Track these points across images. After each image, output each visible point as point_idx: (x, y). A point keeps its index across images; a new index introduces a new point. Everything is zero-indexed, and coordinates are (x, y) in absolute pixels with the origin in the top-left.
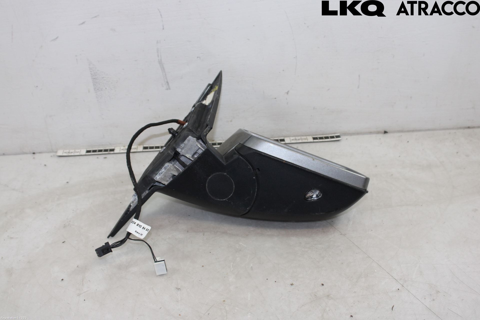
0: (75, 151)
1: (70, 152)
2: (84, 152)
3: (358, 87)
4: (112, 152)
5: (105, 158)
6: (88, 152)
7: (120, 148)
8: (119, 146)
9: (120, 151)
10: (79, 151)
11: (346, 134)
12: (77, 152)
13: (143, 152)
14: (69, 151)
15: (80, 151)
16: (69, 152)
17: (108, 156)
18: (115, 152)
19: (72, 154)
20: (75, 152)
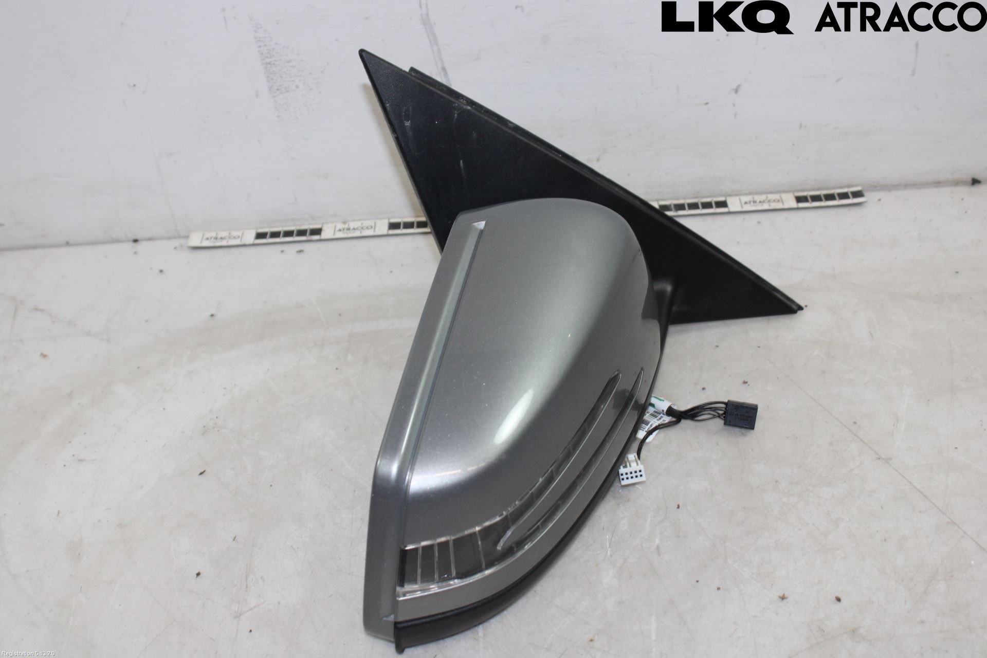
0: (230, 234)
1: (219, 237)
2: (250, 237)
3: (913, 74)
4: (316, 237)
5: (301, 251)
6: (260, 236)
7: (335, 227)
8: (333, 222)
9: (334, 234)
10: (240, 233)
11: (877, 187)
12: (235, 238)
13: (388, 235)
14: (217, 234)
15: (243, 234)
16: (216, 238)
17: (307, 247)
18: (325, 235)
19: (224, 243)
20: (229, 238)
